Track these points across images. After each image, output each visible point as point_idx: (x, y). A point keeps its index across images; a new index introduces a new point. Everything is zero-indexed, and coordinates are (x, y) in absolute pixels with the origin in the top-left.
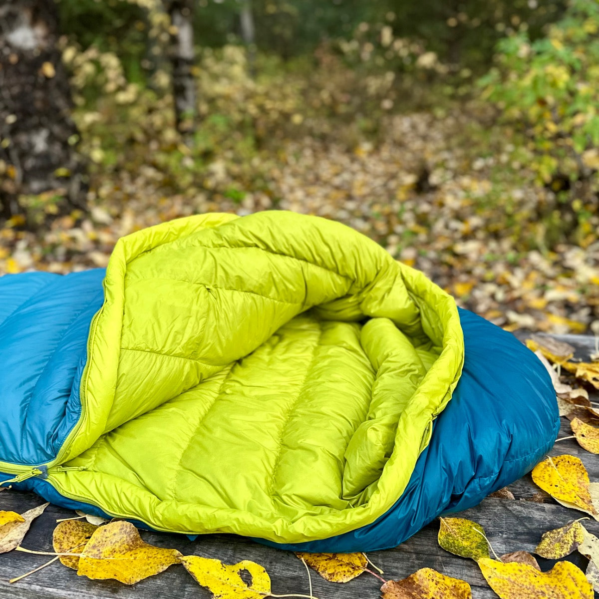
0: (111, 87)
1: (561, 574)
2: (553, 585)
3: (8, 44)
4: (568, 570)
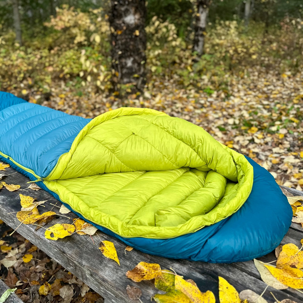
0: (170, 38)
1: (206, 296)
2: (199, 299)
3: (124, 22)
4: (210, 296)
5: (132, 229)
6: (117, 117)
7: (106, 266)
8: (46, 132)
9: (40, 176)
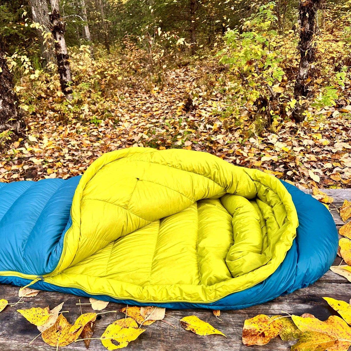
1: (333, 322)
2: (331, 329)
5: (220, 289)
6: (103, 166)
7: (213, 346)
8: (3, 213)
9: (36, 274)
